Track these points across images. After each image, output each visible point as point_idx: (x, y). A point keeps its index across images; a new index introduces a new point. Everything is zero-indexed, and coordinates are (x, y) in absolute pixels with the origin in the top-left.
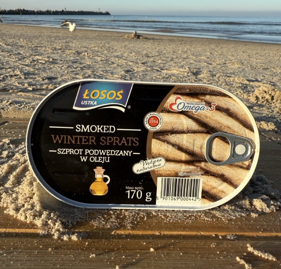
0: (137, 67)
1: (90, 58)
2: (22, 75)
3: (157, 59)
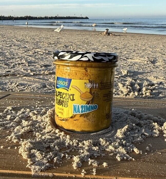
1: (75, 50)
2: (27, 63)
3: (123, 51)
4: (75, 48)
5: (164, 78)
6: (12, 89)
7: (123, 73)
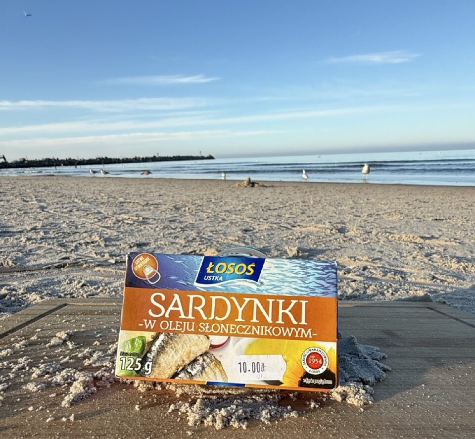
0: (259, 224)
1: (193, 215)
2: (102, 241)
3: (282, 212)
4: (192, 211)
5: (369, 258)
6: (72, 294)
7: (288, 251)
